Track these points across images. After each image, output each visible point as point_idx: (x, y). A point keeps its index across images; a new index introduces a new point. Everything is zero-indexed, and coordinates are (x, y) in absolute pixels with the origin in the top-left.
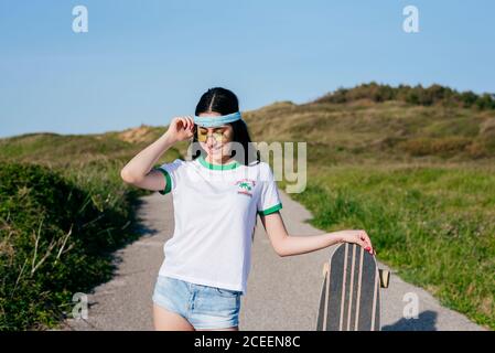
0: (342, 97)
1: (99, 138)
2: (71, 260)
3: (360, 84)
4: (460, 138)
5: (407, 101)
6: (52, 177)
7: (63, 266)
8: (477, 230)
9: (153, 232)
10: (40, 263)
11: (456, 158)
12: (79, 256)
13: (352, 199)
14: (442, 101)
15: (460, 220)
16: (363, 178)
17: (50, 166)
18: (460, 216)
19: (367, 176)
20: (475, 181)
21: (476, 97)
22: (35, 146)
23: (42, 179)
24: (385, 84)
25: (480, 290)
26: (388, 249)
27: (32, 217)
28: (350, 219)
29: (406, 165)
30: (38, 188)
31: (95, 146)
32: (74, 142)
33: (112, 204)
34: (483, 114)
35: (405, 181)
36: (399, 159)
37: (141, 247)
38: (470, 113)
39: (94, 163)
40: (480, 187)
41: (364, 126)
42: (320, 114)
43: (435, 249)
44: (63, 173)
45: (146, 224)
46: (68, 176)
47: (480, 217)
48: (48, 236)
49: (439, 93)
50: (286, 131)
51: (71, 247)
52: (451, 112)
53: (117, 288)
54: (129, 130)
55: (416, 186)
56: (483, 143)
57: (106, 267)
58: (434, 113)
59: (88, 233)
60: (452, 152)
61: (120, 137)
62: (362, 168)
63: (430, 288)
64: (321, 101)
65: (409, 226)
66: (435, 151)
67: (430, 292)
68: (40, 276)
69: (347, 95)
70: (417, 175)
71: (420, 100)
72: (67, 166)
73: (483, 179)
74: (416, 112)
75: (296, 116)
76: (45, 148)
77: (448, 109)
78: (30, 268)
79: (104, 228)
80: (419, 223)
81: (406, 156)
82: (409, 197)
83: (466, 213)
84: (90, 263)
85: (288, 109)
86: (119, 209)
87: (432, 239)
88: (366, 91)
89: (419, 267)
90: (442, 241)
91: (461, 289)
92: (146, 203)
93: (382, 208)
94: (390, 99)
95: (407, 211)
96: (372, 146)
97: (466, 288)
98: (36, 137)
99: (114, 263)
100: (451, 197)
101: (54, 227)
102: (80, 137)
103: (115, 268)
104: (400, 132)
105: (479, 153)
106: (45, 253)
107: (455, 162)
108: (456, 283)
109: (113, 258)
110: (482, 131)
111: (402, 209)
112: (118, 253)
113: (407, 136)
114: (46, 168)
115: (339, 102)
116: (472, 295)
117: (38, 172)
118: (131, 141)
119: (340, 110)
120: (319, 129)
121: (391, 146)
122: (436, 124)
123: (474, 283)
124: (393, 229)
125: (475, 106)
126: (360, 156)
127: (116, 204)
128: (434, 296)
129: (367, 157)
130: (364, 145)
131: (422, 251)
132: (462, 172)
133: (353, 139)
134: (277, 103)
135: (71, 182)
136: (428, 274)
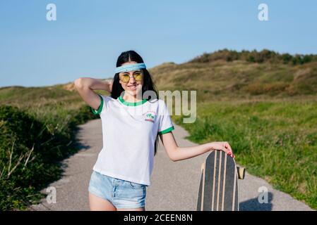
0: (206, 59)
1: (50, 89)
2: (34, 167)
3: (217, 50)
4: (281, 83)
5: (247, 60)
6: (20, 113)
7: (29, 171)
8: (295, 140)
9: (87, 147)
10: (13, 169)
11: (280, 95)
12: (39, 165)
13: (215, 123)
14: (269, 60)
15: (284, 134)
16: (221, 109)
17: (19, 107)
18: (284, 132)
19: (224, 108)
20: (292, 110)
21: (291, 57)
22: (9, 95)
23: (13, 115)
24: (233, 50)
25: (299, 178)
26: (239, 153)
27: (7, 140)
28: (213, 136)
29: (248, 101)
30: (11, 121)
31: (48, 93)
32: (34, 92)
33: (60, 130)
34: (296, 67)
35: (247, 111)
36: (243, 97)
37: (79, 157)
38: (287, 67)
39: (48, 105)
40: (296, 113)
41: (221, 77)
42: (193, 70)
43: (269, 153)
44: (27, 110)
45: (82, 142)
46: (30, 113)
47: (297, 132)
48: (18, 152)
49: (267, 55)
50: (170, 81)
51: (33, 158)
52: (276, 67)
53: (64, 184)
54: (70, 83)
55: (255, 114)
56: (296, 86)
57: (56, 170)
58: (265, 67)
59: (45, 149)
60: (277, 92)
61: (64, 87)
62: (221, 103)
63: (267, 178)
64: (193, 62)
65: (251, 139)
66: (266, 92)
67: (267, 180)
68: (14, 177)
69: (209, 58)
70: (255, 107)
71: (256, 59)
72: (30, 107)
73: (297, 108)
74: (253, 67)
75: (177, 71)
76: (15, 96)
77: (274, 65)
78: (7, 173)
79: (55, 145)
80: (258, 137)
81: (248, 95)
82: (251, 121)
83: (288, 130)
84: (46, 168)
85: (171, 67)
86: (64, 133)
87: (266, 147)
88: (221, 55)
89: (259, 165)
90: (273, 148)
91: (286, 178)
92: (82, 129)
93: (234, 128)
94: (237, 59)
95: (250, 130)
96: (226, 90)
97: (290, 177)
98: (9, 89)
99: (62, 168)
100: (277, 120)
101: (22, 146)
102: (38, 88)
103: (62, 171)
104: (243, 80)
105: (294, 92)
106: (17, 162)
107: (279, 98)
108: (283, 174)
109: (61, 165)
110: (295, 78)
111: (246, 128)
112: (65, 161)
113: (248, 83)
114: (16, 108)
115: (204, 62)
116: (293, 182)
117: (11, 111)
118: (71, 90)
119: (204, 67)
120: (192, 80)
121: (238, 89)
122: (267, 74)
123: (294, 174)
124: (242, 141)
125: (290, 63)
126: (219, 96)
127: (62, 130)
128: (269, 183)
129: (223, 96)
130: (221, 89)
131: (261, 155)
132: (284, 104)
133: (213, 85)
134: (164, 64)
135: (32, 117)
136: (265, 169)
